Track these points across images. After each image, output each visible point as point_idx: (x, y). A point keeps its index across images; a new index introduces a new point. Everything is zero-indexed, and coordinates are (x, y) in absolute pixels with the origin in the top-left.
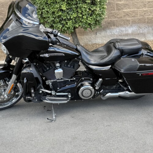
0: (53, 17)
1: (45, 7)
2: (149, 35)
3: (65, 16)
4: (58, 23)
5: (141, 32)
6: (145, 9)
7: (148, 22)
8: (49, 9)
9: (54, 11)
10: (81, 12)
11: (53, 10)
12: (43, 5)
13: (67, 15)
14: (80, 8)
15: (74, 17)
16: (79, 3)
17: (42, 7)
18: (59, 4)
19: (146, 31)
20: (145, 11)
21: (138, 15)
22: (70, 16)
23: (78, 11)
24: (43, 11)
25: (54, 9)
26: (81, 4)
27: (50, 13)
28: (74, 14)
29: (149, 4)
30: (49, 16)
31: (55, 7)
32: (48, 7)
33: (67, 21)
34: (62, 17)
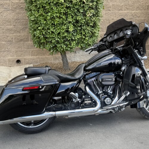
0: (58, 38)
3: (70, 37)
4: (61, 43)
8: (55, 30)
9: (60, 32)
10: (84, 34)
11: (58, 31)
12: (49, 26)
13: (72, 36)
14: (84, 30)
15: (78, 38)
16: (83, 26)
17: (47, 27)
18: (65, 26)
22: (74, 37)
23: (81, 33)
25: (60, 30)
26: (85, 27)
27: (56, 33)
28: (78, 35)
30: (54, 36)
31: (61, 28)
32: (54, 28)
33: (71, 42)
34: (67, 38)
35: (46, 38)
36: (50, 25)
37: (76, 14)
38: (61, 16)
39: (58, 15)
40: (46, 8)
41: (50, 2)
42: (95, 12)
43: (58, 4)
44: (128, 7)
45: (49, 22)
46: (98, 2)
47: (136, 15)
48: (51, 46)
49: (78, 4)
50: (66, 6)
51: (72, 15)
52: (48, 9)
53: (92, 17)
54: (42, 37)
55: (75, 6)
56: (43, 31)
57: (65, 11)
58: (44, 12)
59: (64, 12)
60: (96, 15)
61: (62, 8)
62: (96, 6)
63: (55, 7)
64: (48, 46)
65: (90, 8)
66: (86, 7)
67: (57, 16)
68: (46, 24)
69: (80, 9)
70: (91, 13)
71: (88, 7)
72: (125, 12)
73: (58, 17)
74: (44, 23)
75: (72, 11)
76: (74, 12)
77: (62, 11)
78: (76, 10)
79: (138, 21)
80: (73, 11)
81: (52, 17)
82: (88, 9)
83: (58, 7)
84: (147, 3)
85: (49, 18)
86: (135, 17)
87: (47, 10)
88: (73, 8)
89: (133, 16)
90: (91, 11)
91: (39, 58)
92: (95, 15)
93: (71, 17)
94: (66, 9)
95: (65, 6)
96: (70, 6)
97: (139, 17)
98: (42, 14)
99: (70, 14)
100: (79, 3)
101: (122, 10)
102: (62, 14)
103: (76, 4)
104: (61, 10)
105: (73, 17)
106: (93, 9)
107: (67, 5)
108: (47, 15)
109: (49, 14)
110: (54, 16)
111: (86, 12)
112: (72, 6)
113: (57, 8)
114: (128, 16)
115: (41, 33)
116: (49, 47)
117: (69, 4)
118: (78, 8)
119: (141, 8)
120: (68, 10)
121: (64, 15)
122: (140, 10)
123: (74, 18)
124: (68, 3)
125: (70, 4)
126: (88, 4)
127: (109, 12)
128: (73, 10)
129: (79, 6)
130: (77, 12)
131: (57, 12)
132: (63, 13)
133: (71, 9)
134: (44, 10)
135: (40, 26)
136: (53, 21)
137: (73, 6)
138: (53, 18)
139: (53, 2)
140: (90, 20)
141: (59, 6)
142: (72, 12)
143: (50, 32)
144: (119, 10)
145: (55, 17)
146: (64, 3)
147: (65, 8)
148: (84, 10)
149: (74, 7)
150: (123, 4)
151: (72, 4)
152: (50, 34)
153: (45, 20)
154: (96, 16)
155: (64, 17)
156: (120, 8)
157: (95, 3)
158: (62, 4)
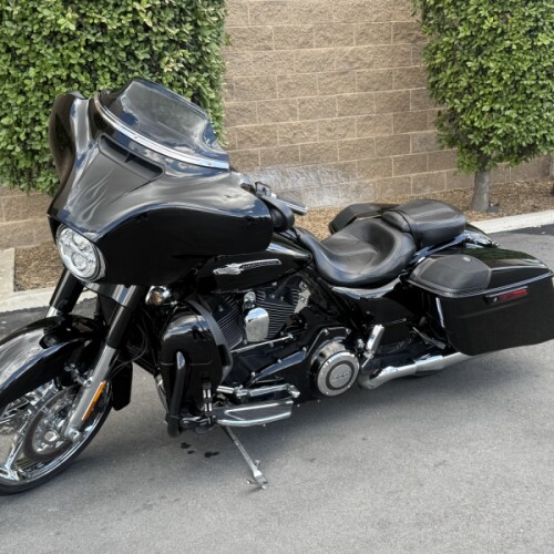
1: (42, 117)
2: (309, 196)
5: (290, 186)
6: (294, 123)
7: (304, 159)
12: (36, 111)
17: (31, 115)
19: (301, 183)
20: (295, 128)
21: (278, 140)
24: (37, 129)
29: (303, 107)
35: (35, 152)
36: (40, 106)
37: (124, 68)
38: (73, 76)
39: (62, 72)
40: (18, 52)
41: (32, 32)
42: (194, 56)
43: (59, 37)
44: (328, 34)
45: (33, 100)
46: (199, 23)
47: (359, 59)
48: (51, 181)
49: (128, 32)
50: (87, 40)
51: (111, 72)
52: (26, 54)
53: (186, 73)
54: (18, 149)
55: (116, 40)
56: (17, 129)
57: (86, 59)
58: (17, 67)
59: (83, 61)
60: (201, 67)
61: (75, 49)
62: (195, 37)
63: (48, 47)
64: (41, 179)
65: (174, 45)
66: (156, 42)
67: (59, 78)
68: (25, 107)
69: (136, 48)
70: (178, 61)
71: (163, 41)
72: (323, 50)
73: (62, 81)
74: (19, 102)
75: (110, 58)
76: (119, 61)
77: (75, 59)
78: (124, 55)
79: (368, 78)
80: (113, 58)
81: (42, 81)
82: (165, 48)
83: (59, 46)
84: (391, 15)
85: (31, 84)
86: (357, 65)
87: (24, 58)
88: (113, 48)
89: (351, 64)
90: (178, 55)
91: (35, 224)
92: (194, 66)
93: (108, 76)
94: (88, 53)
95: (83, 43)
96: (101, 41)
97: (370, 65)
98: (9, 74)
99: (104, 67)
100: (132, 31)
101: (311, 46)
102: (77, 68)
103: (122, 34)
104: (69, 57)
105: (117, 75)
106: (183, 46)
107: (89, 37)
108: (25, 75)
109: (32, 72)
110: (50, 76)
111: (161, 56)
112: (107, 40)
113: (56, 51)
114: (334, 64)
115: (15, 137)
116: (48, 183)
117: (94, 35)
118: (130, 45)
119: (375, 36)
120: (97, 55)
121: (82, 73)
122: (372, 41)
123: (120, 79)
124: (92, 32)
125: (99, 35)
126: (162, 30)
127: (267, 53)
128: (115, 53)
129: (132, 39)
130: (128, 60)
131: (56, 62)
132: (79, 64)
133: (107, 52)
134: (13, 59)
135: (6, 115)
136: (49, 93)
137: (112, 39)
138: (45, 85)
139: (39, 33)
140: (179, 84)
141: (62, 43)
142: (111, 61)
143: (44, 133)
144: (301, 46)
145: (55, 80)
146: (78, 33)
147: (82, 49)
148: (152, 53)
149: (117, 45)
150: (310, 26)
151: (104, 34)
152: (42, 138)
153: (22, 93)
154: (199, 70)
155: (82, 79)
156: (301, 40)
157: (188, 28)
158: (72, 37)
